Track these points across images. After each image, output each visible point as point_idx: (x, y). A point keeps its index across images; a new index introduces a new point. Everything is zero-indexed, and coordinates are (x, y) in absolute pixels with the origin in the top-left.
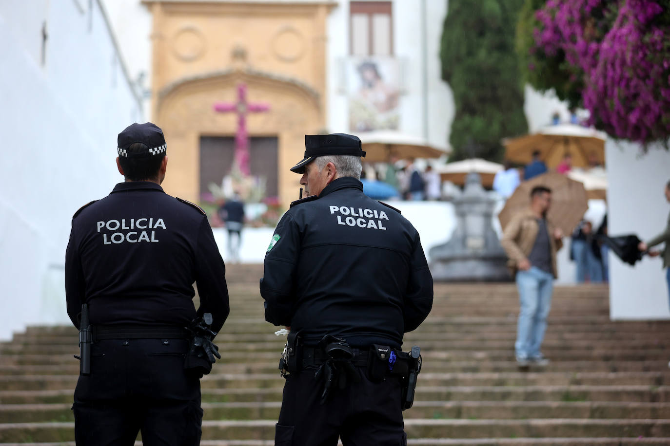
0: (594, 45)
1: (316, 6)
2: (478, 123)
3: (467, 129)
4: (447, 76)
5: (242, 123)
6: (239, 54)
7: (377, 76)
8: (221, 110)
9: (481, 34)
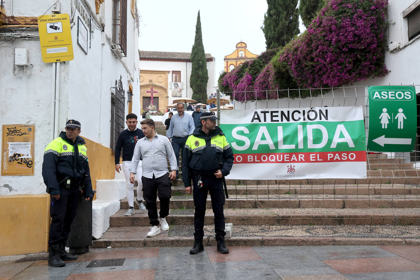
0: (235, 86)
1: (166, 72)
2: (198, 95)
3: (196, 97)
4: (191, 86)
5: (152, 95)
6: (151, 81)
7: (178, 86)
8: (147, 92)
9: (199, 78)
